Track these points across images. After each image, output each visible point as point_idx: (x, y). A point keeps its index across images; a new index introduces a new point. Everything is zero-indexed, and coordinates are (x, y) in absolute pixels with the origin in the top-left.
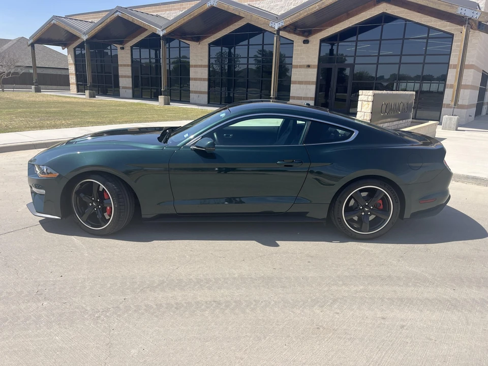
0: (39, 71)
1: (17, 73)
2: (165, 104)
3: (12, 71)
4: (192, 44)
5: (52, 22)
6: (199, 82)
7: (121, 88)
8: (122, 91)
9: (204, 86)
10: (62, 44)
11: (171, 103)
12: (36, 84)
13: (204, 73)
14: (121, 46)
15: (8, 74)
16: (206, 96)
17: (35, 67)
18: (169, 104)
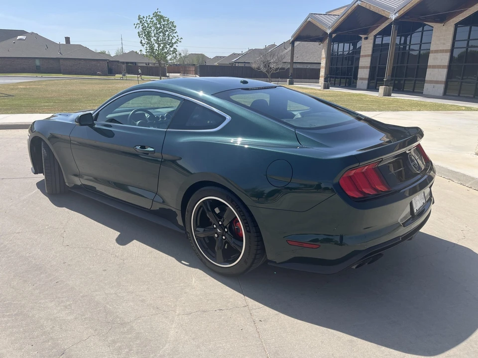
0: (295, 66)
1: (284, 69)
2: (385, 95)
3: (280, 66)
4: (436, 26)
5: (308, 20)
6: (436, 70)
7: (358, 79)
8: (359, 82)
9: (442, 74)
10: (319, 40)
11: (392, 95)
12: (290, 77)
13: (445, 59)
14: (366, 36)
15: (277, 69)
16: (442, 86)
17: (292, 63)
18: (389, 95)
